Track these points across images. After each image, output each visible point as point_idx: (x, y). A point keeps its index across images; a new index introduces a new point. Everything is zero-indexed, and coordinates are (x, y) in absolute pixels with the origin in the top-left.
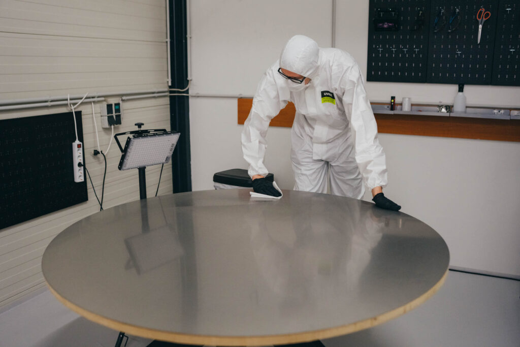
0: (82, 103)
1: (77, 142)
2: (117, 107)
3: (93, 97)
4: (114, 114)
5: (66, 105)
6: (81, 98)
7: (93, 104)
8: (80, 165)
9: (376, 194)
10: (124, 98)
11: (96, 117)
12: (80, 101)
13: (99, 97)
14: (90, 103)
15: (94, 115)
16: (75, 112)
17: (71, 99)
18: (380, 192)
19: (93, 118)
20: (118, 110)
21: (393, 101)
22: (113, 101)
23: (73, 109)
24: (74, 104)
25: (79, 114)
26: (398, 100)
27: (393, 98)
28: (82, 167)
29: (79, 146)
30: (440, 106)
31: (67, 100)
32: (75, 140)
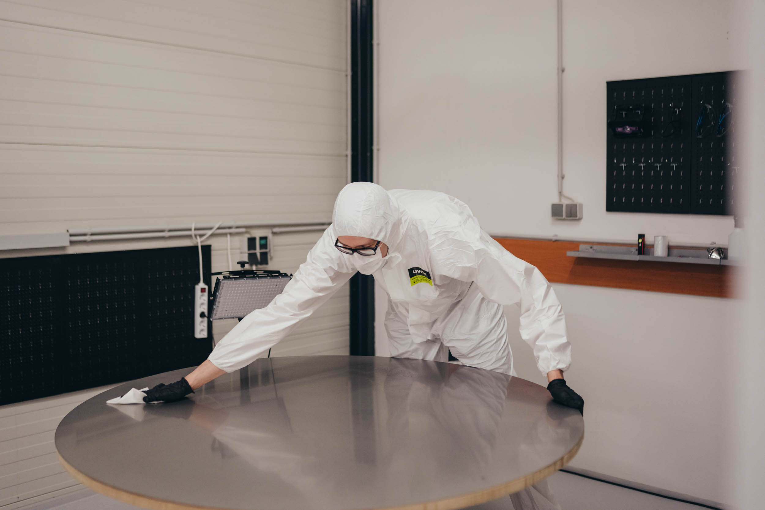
0: (213, 235)
1: (202, 285)
2: (263, 242)
3: (230, 228)
4: (258, 251)
5: (190, 236)
6: (211, 229)
7: (229, 236)
8: (202, 315)
9: (551, 380)
10: (276, 230)
11: (232, 254)
12: (210, 232)
13: (237, 227)
14: (225, 234)
15: (229, 251)
16: (203, 247)
17: (195, 229)
18: (560, 377)
19: (227, 255)
20: (264, 246)
21: (640, 241)
22: (257, 234)
23: (199, 242)
24: (201, 236)
25: (207, 250)
26: (649, 240)
27: (641, 236)
28: (206, 319)
29: (203, 290)
30: (709, 250)
31: (190, 230)
32: (198, 281)
